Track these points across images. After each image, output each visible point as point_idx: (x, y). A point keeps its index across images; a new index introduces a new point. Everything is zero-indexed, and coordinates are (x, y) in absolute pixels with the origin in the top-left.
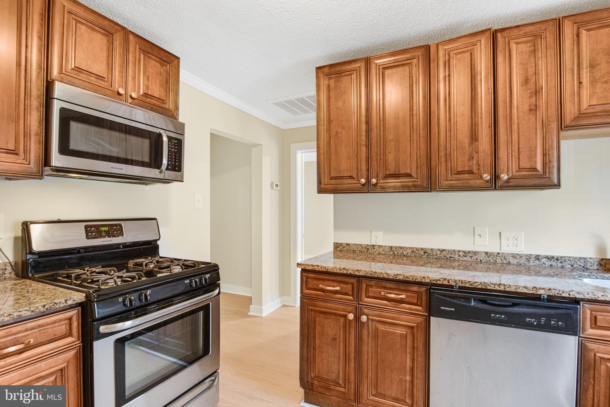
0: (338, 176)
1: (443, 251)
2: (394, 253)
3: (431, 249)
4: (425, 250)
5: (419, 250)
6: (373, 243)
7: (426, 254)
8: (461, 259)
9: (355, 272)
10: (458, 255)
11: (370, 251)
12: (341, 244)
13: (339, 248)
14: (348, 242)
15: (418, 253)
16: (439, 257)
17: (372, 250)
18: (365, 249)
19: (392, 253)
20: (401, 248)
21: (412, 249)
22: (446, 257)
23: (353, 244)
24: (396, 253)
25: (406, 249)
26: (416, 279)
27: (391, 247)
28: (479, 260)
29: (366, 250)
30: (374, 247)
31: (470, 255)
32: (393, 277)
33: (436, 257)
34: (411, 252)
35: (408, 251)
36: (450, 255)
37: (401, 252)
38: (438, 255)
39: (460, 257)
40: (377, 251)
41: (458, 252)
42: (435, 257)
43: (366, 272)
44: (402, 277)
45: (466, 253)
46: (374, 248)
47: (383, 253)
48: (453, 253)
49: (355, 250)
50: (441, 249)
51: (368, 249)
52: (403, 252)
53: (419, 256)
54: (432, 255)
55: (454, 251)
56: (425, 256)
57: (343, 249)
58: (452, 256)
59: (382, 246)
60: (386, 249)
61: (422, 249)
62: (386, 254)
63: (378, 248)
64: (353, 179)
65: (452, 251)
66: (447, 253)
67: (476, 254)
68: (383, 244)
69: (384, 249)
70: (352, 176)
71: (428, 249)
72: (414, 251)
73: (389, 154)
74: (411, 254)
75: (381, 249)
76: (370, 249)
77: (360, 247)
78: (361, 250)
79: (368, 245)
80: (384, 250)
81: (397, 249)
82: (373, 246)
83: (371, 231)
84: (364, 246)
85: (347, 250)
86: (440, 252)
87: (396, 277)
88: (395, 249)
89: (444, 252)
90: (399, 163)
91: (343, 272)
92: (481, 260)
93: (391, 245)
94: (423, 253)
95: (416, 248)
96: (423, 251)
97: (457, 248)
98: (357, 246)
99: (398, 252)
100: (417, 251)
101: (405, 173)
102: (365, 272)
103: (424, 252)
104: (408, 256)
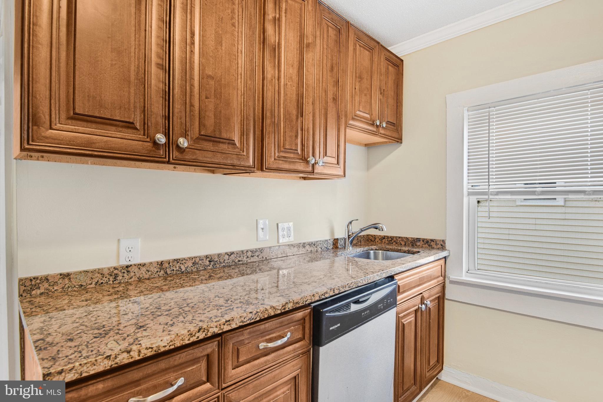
0: (97, 114)
1: (231, 254)
2: (166, 273)
3: (219, 255)
4: (210, 258)
5: (203, 260)
6: (124, 262)
7: (212, 263)
8: (249, 261)
9: (222, 327)
10: (246, 257)
11: (120, 278)
12: (46, 279)
13: (39, 288)
14: (65, 271)
15: (202, 264)
16: (227, 264)
17: (125, 275)
18: (108, 277)
19: (162, 272)
20: (177, 261)
21: (194, 260)
22: (234, 262)
23: (81, 272)
24: (169, 272)
25: (184, 261)
26: (306, 301)
27: (162, 263)
28: (265, 258)
29: (111, 279)
30: (129, 269)
31: (257, 254)
32: (280, 310)
33: (224, 264)
34: (191, 265)
35: (188, 264)
36: (238, 258)
37: (177, 268)
38: (226, 262)
39: (248, 259)
40: (135, 275)
41: (246, 252)
42: (222, 265)
43: (242, 319)
44: (292, 304)
45: (254, 252)
46: (128, 272)
47: (147, 276)
48: (242, 255)
49: (84, 284)
50: (229, 252)
51: (116, 276)
52: (180, 267)
53: (203, 268)
54: (219, 263)
55: (242, 251)
56: (211, 266)
57: (51, 288)
58: (240, 259)
59: (144, 265)
60: (152, 269)
61: (207, 257)
62: (153, 276)
63: (136, 270)
64: (136, 131)
65: (241, 253)
66: (236, 256)
67: (262, 251)
68: (146, 261)
69: (148, 269)
70: (132, 123)
71: (215, 255)
72: (197, 261)
73: (206, 100)
74: (192, 268)
75: (144, 269)
76: (121, 274)
77: (97, 275)
78: (101, 281)
79: (115, 268)
80: (148, 271)
81: (171, 264)
82: (127, 267)
83: (119, 240)
84: (106, 272)
85: (63, 288)
86: (228, 256)
87: (285, 309)
88: (167, 265)
89: (232, 256)
90: (220, 119)
91: (198, 337)
92: (266, 258)
93: (160, 259)
94: (208, 263)
95: (200, 257)
96: (208, 259)
97: (244, 248)
98: (90, 275)
99: (172, 268)
100: (200, 262)
101: (228, 138)
102: (240, 320)
103: (210, 261)
104: (188, 273)
